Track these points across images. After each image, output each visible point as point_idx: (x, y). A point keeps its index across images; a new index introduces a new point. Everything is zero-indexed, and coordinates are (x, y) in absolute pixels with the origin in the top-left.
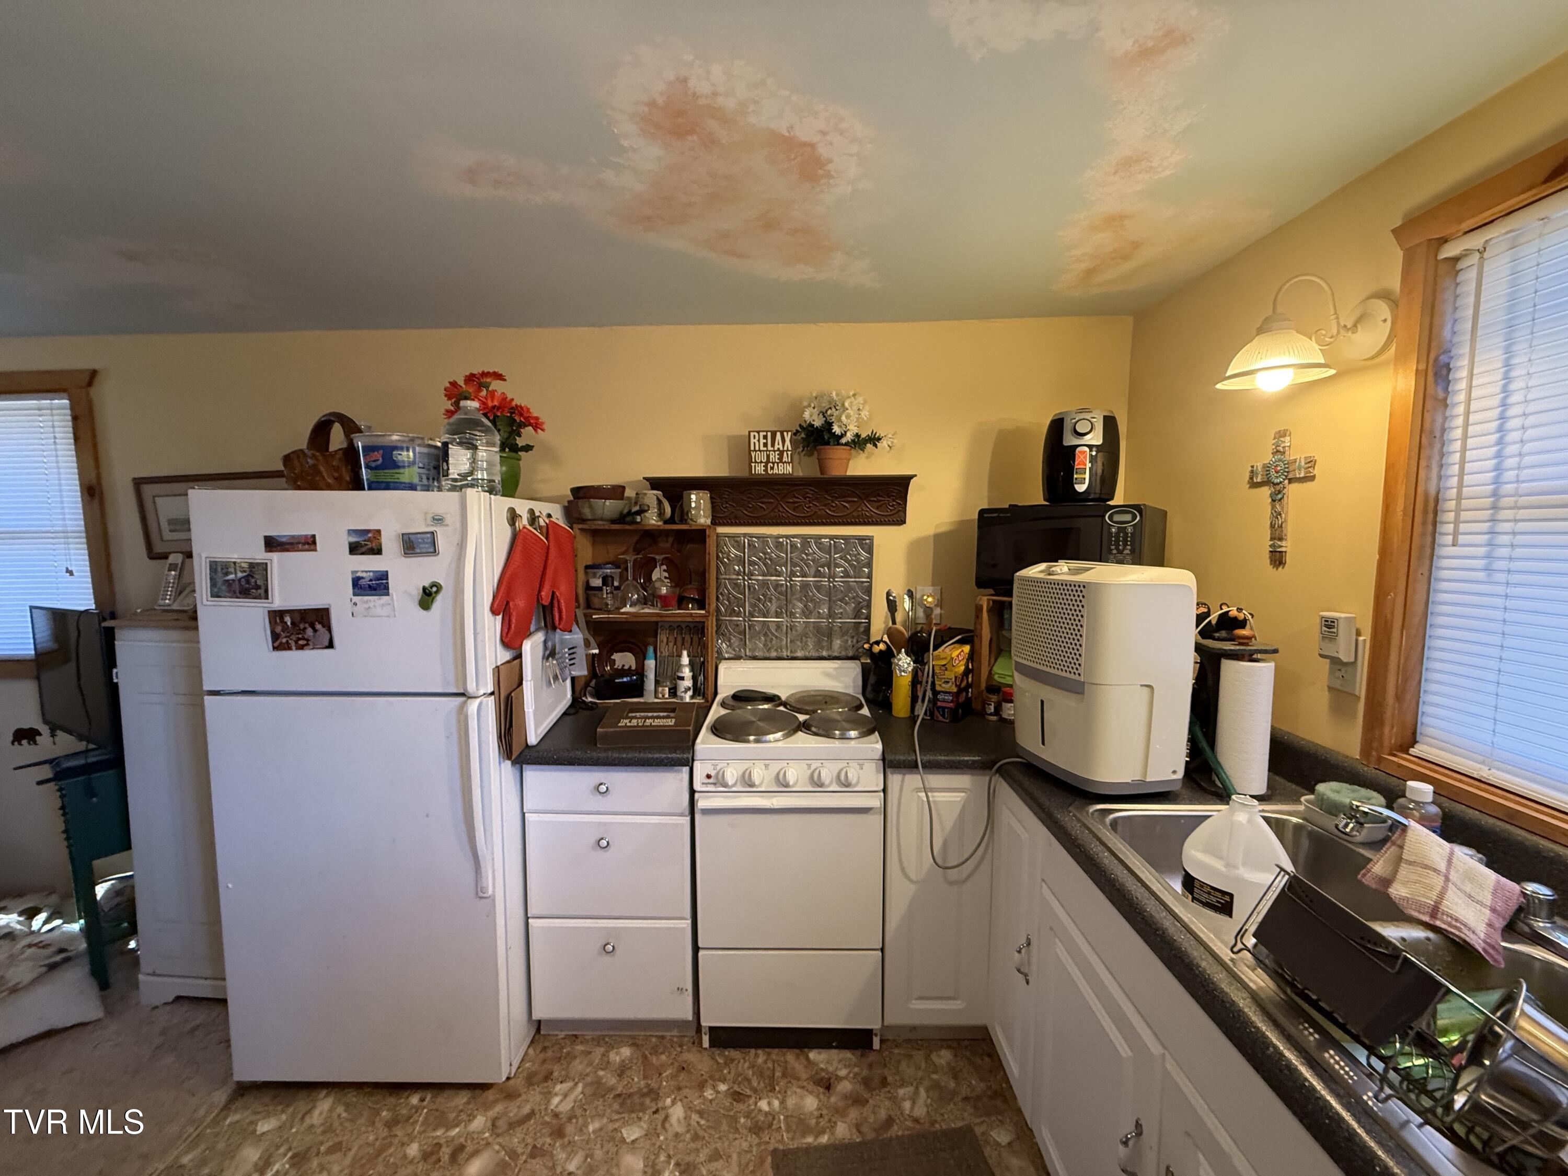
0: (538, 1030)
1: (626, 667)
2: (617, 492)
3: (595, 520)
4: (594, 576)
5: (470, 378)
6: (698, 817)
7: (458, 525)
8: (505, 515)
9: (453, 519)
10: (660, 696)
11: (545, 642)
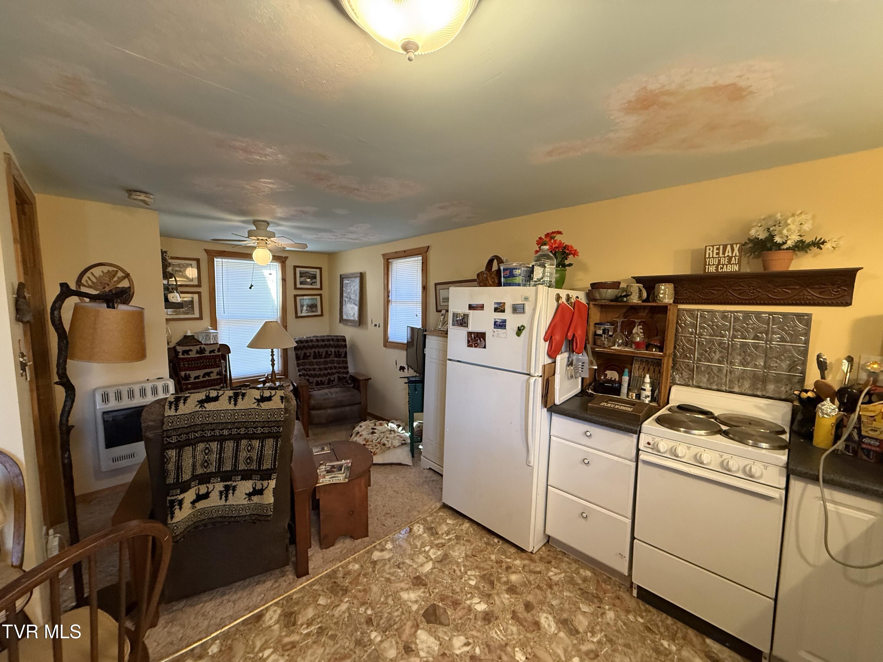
0: (548, 541)
1: (613, 379)
2: (616, 285)
3: (601, 300)
4: (599, 329)
5: (547, 235)
6: (640, 464)
7: (534, 301)
8: (555, 297)
9: (532, 299)
10: (630, 397)
11: (569, 358)
